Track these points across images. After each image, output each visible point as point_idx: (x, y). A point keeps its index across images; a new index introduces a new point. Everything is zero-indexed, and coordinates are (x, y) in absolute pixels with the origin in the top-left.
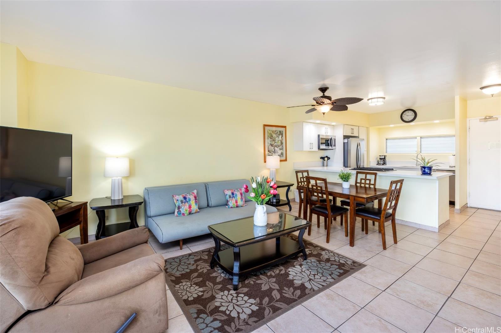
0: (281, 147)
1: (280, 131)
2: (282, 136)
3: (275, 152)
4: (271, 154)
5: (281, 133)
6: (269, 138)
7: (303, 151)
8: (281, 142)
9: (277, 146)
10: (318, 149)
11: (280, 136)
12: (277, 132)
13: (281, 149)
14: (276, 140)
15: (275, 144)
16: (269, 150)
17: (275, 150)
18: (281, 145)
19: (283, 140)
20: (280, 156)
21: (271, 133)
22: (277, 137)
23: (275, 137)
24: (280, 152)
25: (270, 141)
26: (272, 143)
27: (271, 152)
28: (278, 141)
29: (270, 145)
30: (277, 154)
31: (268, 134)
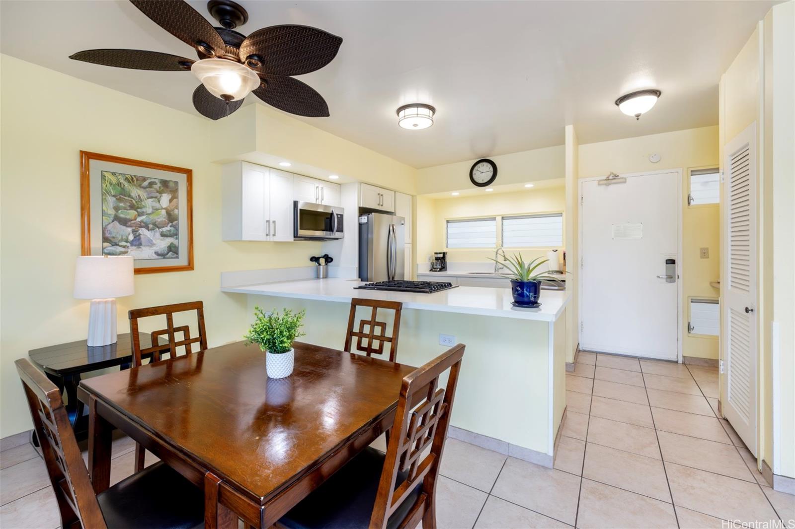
0: (168, 228)
1: (165, 183)
2: (174, 197)
3: (137, 242)
6: (111, 200)
7: (241, 241)
8: (168, 214)
9: (151, 226)
10: (294, 237)
12: (151, 184)
13: (171, 236)
14: (144, 207)
15: (139, 219)
16: (107, 235)
17: (140, 239)
18: (168, 224)
19: (178, 209)
20: (163, 255)
21: (121, 183)
22: (152, 197)
23: (139, 195)
24: (163, 244)
25: (117, 209)
26: (128, 214)
27: (120, 244)
28: (157, 210)
29: (113, 221)
30: (147, 248)
31: (104, 186)
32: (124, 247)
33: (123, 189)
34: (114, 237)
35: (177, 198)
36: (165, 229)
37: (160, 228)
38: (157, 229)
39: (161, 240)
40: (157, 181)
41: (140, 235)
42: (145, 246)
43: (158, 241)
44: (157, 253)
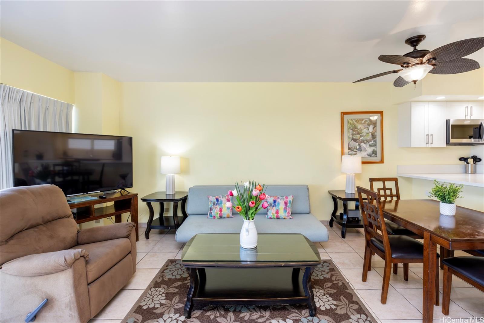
0: (372, 142)
2: (375, 126)
3: (360, 150)
4: (355, 153)
5: (373, 122)
6: (351, 131)
7: (410, 148)
8: (372, 135)
9: (365, 142)
10: (447, 144)
11: (371, 127)
13: (373, 146)
14: (363, 133)
15: (361, 139)
16: (350, 147)
17: (361, 148)
18: (372, 140)
19: (376, 132)
20: (370, 155)
21: (354, 123)
22: (365, 128)
23: (361, 128)
24: (370, 150)
25: (353, 135)
26: (357, 137)
27: (354, 150)
28: (368, 134)
29: (351, 140)
30: (364, 152)
31: (348, 125)
32: (355, 152)
33: (355, 126)
34: (352, 148)
36: (371, 143)
37: (369, 142)
38: (368, 143)
39: (369, 148)
40: (367, 120)
41: (361, 146)
42: (363, 151)
43: (368, 148)
44: (367, 154)
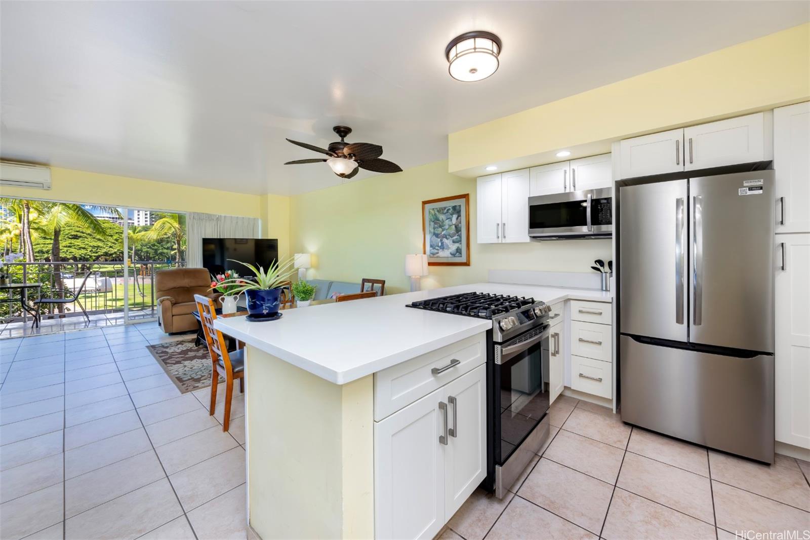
0: (456, 237)
1: (454, 208)
2: (459, 216)
3: (442, 247)
5: (456, 210)
6: (432, 223)
8: (457, 227)
9: (448, 237)
10: (529, 236)
11: (455, 217)
12: (449, 210)
13: (457, 242)
14: (445, 225)
15: (443, 233)
16: (431, 244)
17: (443, 245)
18: (456, 234)
19: (461, 223)
20: (454, 255)
21: (436, 214)
22: (448, 219)
23: (443, 219)
24: (454, 247)
25: (434, 228)
26: (438, 231)
28: (450, 226)
29: (433, 236)
30: (446, 250)
31: (430, 217)
32: (437, 250)
33: (436, 216)
34: (434, 245)
35: (460, 216)
36: (454, 238)
37: (452, 237)
40: (450, 208)
41: (443, 242)
43: (452, 246)
44: (451, 253)
